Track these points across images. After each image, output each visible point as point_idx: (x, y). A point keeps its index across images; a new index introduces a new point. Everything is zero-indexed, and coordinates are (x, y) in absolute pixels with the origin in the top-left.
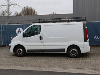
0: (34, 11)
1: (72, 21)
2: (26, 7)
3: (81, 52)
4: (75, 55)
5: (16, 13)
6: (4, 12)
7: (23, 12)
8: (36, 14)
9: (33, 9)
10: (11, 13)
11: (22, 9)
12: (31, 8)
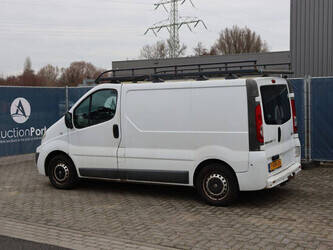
0: (256, 40)
1: (211, 75)
2: (230, 28)
3: (241, 189)
4: (220, 197)
5: (198, 50)
6: (162, 47)
7: (222, 46)
8: (265, 50)
9: (254, 34)
10: (184, 48)
11: (219, 37)
12: (249, 32)
